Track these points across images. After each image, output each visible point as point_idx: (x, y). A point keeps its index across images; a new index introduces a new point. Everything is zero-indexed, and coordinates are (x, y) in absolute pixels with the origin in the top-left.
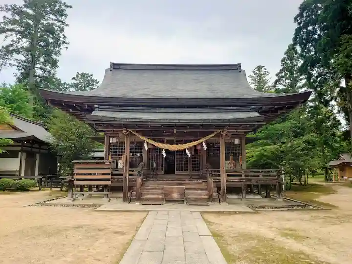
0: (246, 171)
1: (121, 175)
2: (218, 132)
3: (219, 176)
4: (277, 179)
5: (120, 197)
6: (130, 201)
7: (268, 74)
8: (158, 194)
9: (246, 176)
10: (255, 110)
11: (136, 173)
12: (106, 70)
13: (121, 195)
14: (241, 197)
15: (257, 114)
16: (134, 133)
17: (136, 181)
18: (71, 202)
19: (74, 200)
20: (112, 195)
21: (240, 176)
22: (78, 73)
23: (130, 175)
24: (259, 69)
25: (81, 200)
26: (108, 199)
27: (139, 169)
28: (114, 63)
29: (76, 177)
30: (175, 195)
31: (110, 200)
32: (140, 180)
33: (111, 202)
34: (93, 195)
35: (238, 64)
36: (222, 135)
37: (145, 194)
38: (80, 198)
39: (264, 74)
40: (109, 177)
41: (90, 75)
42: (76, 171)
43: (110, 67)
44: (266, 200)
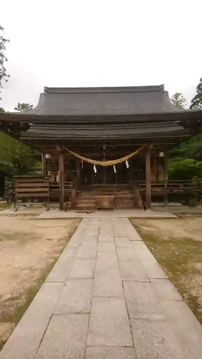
0: (168, 182)
1: (58, 188)
2: (144, 147)
3: (145, 186)
4: (197, 189)
5: (57, 207)
6: (66, 210)
7: (184, 100)
8: (91, 203)
9: (168, 186)
10: (180, 124)
11: (70, 186)
12: (41, 94)
13: (59, 205)
14: (163, 204)
15: (182, 128)
16: (67, 149)
17: (71, 193)
18: (13, 212)
19: (17, 210)
20: (50, 205)
21: (163, 186)
22: (19, 104)
23: (66, 188)
24: (176, 96)
25: (22, 210)
26: (47, 209)
27: (74, 182)
28: (47, 88)
29: (17, 190)
30: (106, 204)
31: (48, 209)
32: (74, 192)
33: (49, 211)
34: (34, 206)
35: (161, 85)
36: (148, 149)
37: (79, 203)
38: (22, 208)
39: (180, 101)
40: (47, 189)
41: (30, 105)
42: (17, 185)
43: (44, 92)
44: (186, 207)
